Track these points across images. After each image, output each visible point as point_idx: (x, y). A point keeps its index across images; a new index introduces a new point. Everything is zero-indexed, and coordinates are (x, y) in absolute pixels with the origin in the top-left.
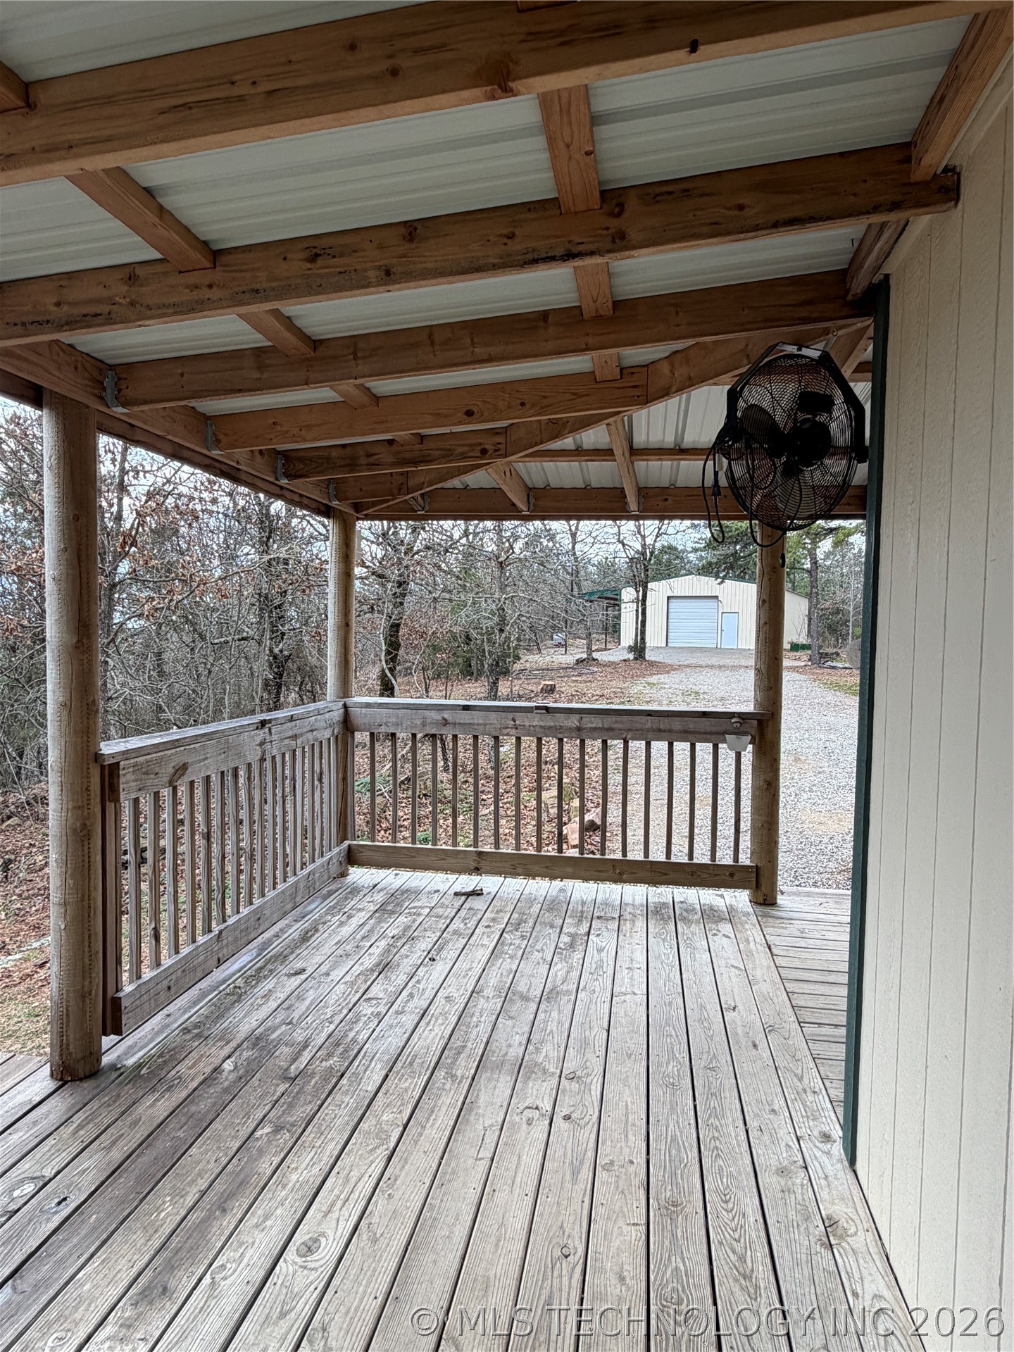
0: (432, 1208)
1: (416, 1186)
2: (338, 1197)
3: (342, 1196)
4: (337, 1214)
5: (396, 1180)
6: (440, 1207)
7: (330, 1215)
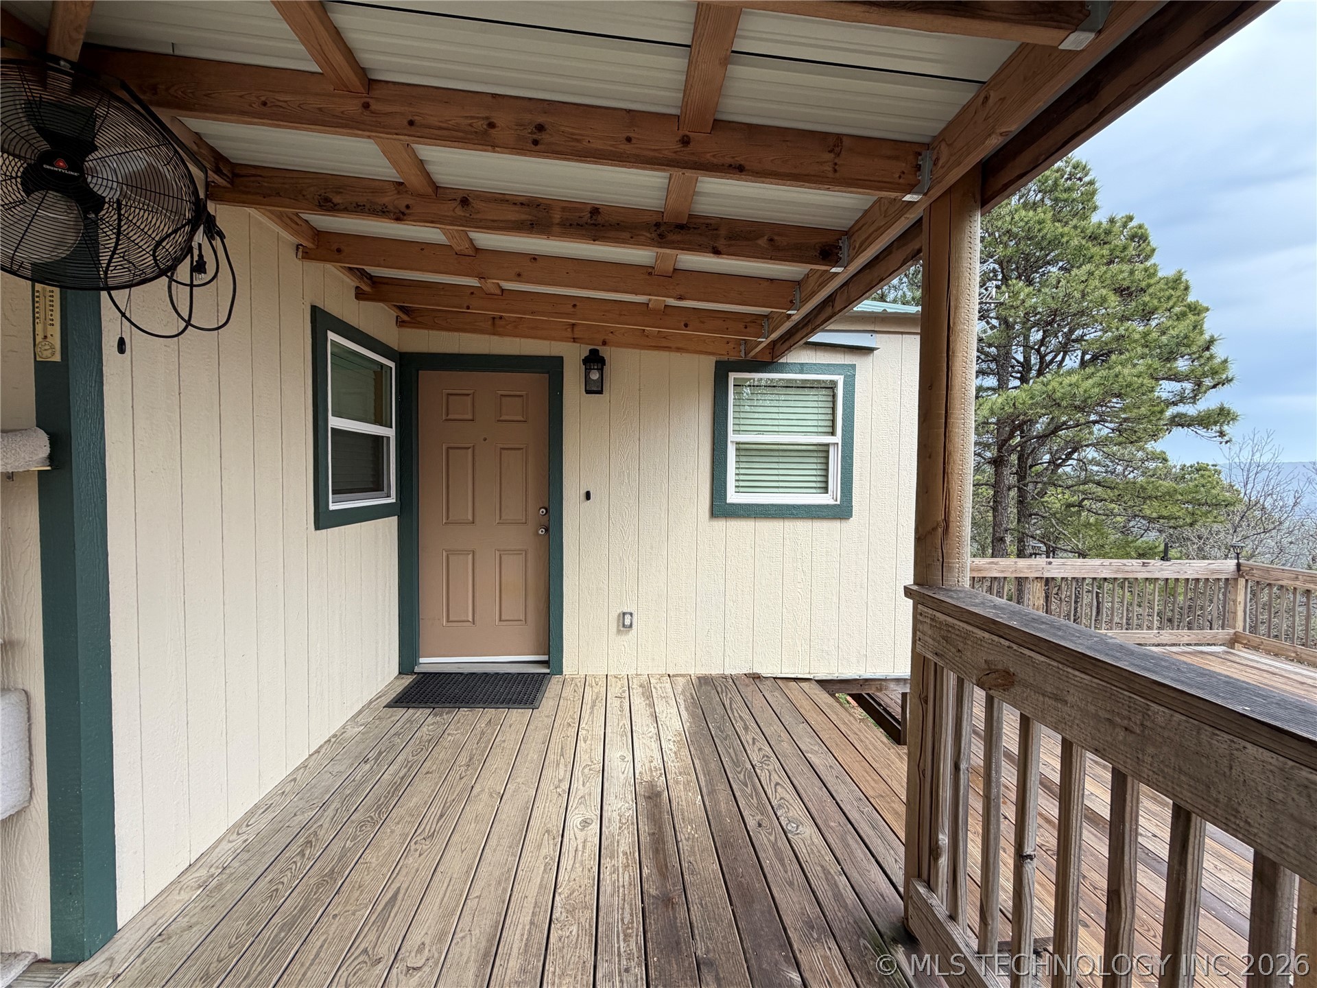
0: (514, 855)
1: (528, 867)
2: (583, 852)
3: (580, 853)
4: (579, 841)
5: (545, 870)
6: (508, 855)
7: (583, 840)
